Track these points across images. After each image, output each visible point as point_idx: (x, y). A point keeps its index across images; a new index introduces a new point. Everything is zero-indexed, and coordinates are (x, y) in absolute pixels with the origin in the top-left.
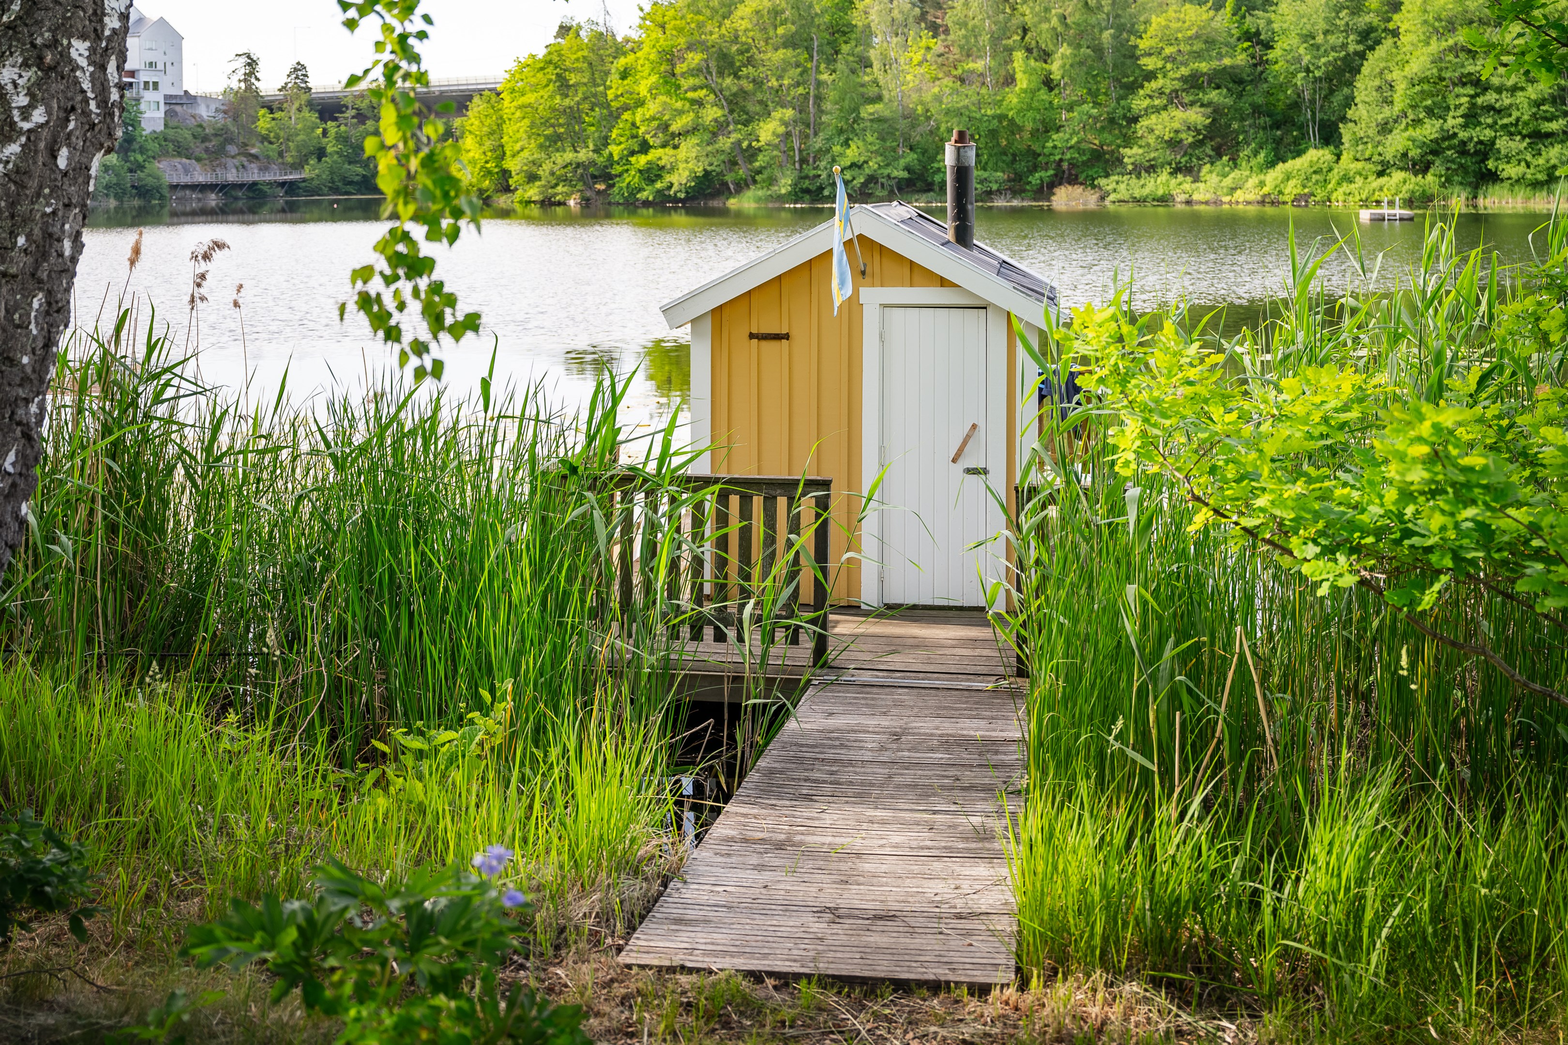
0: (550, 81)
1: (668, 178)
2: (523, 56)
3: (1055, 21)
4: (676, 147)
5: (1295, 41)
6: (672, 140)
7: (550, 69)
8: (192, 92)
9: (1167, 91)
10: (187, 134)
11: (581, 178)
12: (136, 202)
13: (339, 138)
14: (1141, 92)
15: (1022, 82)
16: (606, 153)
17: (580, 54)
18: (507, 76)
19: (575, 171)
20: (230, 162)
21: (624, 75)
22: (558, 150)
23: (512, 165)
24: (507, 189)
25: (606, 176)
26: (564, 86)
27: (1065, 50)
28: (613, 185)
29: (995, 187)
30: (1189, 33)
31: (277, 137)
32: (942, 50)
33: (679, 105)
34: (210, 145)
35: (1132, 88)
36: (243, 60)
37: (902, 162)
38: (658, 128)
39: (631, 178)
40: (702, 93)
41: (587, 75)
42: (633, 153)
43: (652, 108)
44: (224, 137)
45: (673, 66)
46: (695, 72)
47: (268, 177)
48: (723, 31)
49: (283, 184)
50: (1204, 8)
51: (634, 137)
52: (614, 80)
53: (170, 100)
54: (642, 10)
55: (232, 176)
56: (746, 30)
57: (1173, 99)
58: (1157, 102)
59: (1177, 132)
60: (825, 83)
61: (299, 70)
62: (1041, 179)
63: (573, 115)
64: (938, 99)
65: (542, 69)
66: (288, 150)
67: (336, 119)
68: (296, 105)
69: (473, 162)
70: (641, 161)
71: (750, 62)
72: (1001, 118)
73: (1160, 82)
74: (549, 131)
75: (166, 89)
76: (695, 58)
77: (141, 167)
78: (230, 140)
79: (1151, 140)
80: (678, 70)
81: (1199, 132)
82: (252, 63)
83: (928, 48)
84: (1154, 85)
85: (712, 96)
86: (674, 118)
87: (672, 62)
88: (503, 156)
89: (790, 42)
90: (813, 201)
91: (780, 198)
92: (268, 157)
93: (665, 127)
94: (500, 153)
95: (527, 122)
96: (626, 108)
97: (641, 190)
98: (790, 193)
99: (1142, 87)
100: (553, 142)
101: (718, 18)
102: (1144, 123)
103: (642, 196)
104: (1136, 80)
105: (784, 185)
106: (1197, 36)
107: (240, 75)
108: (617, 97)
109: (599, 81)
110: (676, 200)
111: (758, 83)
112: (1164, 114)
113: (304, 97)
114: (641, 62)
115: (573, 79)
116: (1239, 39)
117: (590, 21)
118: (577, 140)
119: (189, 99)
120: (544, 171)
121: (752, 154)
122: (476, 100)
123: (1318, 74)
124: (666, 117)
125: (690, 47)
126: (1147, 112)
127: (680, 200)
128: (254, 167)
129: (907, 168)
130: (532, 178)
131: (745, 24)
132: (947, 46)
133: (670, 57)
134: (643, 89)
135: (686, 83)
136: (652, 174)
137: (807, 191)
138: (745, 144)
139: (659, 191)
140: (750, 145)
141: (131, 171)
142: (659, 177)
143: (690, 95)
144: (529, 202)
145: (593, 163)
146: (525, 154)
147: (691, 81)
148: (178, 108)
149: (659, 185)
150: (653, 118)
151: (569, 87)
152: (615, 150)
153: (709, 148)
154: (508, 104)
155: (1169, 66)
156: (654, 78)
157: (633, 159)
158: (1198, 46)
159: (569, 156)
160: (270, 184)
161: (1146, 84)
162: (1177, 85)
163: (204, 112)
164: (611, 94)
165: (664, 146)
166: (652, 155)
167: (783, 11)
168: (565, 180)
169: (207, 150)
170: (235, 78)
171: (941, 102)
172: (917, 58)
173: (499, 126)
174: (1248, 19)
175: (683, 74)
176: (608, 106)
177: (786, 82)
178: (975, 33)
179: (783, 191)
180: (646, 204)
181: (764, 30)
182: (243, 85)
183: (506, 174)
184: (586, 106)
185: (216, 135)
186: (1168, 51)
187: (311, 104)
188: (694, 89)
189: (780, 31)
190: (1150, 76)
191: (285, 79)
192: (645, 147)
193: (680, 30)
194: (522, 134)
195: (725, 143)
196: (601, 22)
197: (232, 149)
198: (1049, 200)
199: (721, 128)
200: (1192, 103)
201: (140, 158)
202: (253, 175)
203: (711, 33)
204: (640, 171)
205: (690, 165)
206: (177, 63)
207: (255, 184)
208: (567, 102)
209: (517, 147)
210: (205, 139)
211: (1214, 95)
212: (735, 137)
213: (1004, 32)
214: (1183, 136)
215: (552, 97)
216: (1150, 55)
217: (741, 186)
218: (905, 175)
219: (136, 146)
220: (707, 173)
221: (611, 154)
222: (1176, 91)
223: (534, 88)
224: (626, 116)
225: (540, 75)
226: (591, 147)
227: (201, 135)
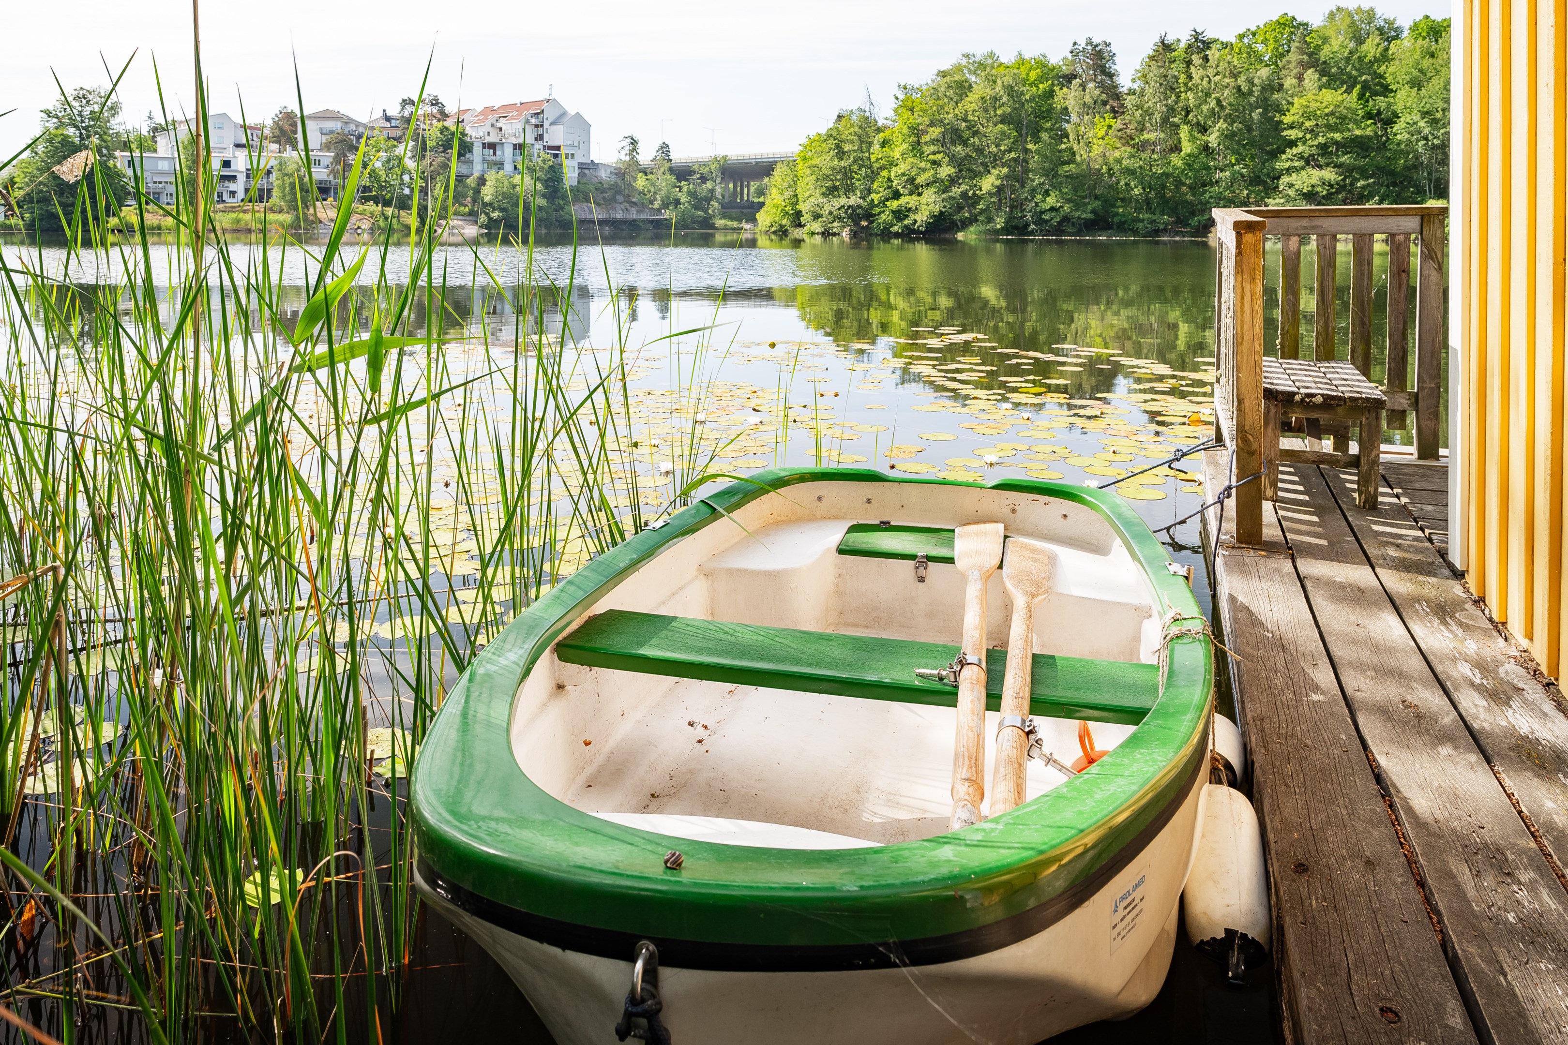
0: (831, 149)
1: (913, 216)
2: (812, 133)
3: (1213, 104)
4: (920, 194)
5: (1417, 117)
6: (916, 190)
7: (831, 141)
8: (596, 161)
9: (1306, 155)
10: (592, 188)
11: (850, 217)
12: (559, 231)
13: (689, 193)
14: (1284, 157)
15: (1187, 148)
16: (869, 199)
17: (852, 130)
18: (801, 148)
19: (846, 212)
20: (618, 207)
21: (884, 144)
22: (834, 197)
23: (802, 207)
24: (800, 225)
25: (869, 216)
26: (841, 154)
27: (1222, 125)
28: (873, 222)
29: (1162, 227)
30: (1327, 111)
31: (649, 191)
32: (1122, 127)
33: (923, 165)
34: (606, 195)
35: (1275, 155)
36: (629, 140)
37: (1090, 207)
38: (907, 181)
39: (885, 217)
40: (939, 157)
41: (857, 143)
42: (887, 200)
43: (903, 167)
44: (616, 189)
45: (919, 137)
46: (933, 142)
47: (643, 217)
48: (957, 111)
49: (652, 221)
50: (1340, 92)
51: (889, 187)
52: (876, 147)
53: (582, 167)
54: (897, 98)
55: (619, 216)
56: (974, 111)
57: (1309, 161)
58: (1297, 164)
59: (1313, 186)
60: (1031, 151)
61: (664, 148)
62: (1199, 222)
63: (847, 173)
64: (1119, 161)
65: (825, 141)
66: (656, 199)
67: (686, 180)
68: (662, 170)
69: (776, 206)
70: (894, 204)
71: (976, 133)
72: (1166, 175)
73: (1300, 148)
74: (829, 184)
75: (579, 159)
76: (935, 132)
77: (562, 208)
78: (619, 192)
79: (1292, 192)
80: (923, 140)
81: (1331, 186)
82: (634, 142)
83: (1110, 127)
84: (1295, 150)
85: (947, 159)
86: (918, 174)
87: (918, 136)
88: (797, 203)
89: (1004, 120)
90: (1020, 235)
91: (996, 232)
92: (643, 204)
93: (912, 180)
94: (795, 200)
95: (814, 177)
96: (882, 168)
97: (892, 225)
98: (1002, 228)
99: (1284, 152)
100: (832, 191)
101: (952, 103)
102: (1285, 180)
103: (895, 229)
104: (1278, 148)
105: (999, 222)
106: (1332, 113)
107: (627, 150)
108: (878, 160)
109: (865, 149)
110: (918, 232)
111: (980, 151)
112: (1303, 173)
113: (667, 165)
114: (896, 134)
115: (847, 147)
116: (1363, 117)
117: (860, 109)
118: (849, 190)
119: (594, 165)
120: (825, 212)
121: (977, 199)
122: (779, 165)
123: (1436, 142)
124: (913, 174)
125: (932, 124)
126: (1289, 171)
127: (921, 233)
128: (634, 210)
129: (1093, 212)
130: (816, 216)
131: (973, 106)
132: (1125, 124)
133: (916, 132)
134: (896, 154)
135: (927, 150)
136: (900, 214)
137: (1015, 227)
138: (970, 193)
139: (906, 226)
140: (974, 194)
141: (556, 210)
142: (907, 216)
143: (931, 157)
144: (813, 234)
145: (859, 207)
146: (812, 199)
147: (933, 148)
148: (587, 171)
149: (906, 222)
150: (903, 174)
151: (844, 153)
152: (875, 197)
153: (944, 196)
154: (801, 167)
155: (1308, 136)
156: (905, 146)
157: (888, 203)
158: (1332, 120)
159: (843, 201)
160: (643, 221)
161: (1288, 150)
162: (1314, 151)
163: (603, 174)
164: (873, 159)
165: (911, 194)
166: (903, 201)
167: (1001, 98)
168: (840, 218)
169: (604, 198)
170: (623, 152)
171: (1121, 163)
172: (1102, 133)
173: (795, 182)
174: (1371, 103)
175: (926, 143)
176: (870, 167)
177: (1002, 148)
178: (1149, 113)
179: (998, 226)
180: (897, 235)
181: (986, 110)
182: (628, 158)
183: (799, 214)
184: (855, 167)
185: (610, 189)
186: (1308, 124)
187: (672, 170)
188: (934, 153)
189: (999, 112)
190: (1292, 144)
191: (655, 154)
192: (897, 195)
193: (924, 111)
194: (811, 186)
195: (956, 191)
196: (867, 109)
197: (620, 198)
198: (1206, 237)
199: (953, 181)
200: (1328, 165)
201: (561, 202)
202: (633, 215)
203: (948, 113)
204: (893, 212)
205: (930, 207)
206: (587, 142)
207: (634, 220)
208: (843, 163)
209: (807, 195)
210: (603, 191)
211: (1345, 159)
212: (964, 187)
213: (1171, 110)
214: (1319, 189)
215: (832, 160)
216: (1292, 128)
217: (965, 224)
218: (1090, 216)
219: (559, 194)
220: (941, 213)
221: (872, 200)
222: (1313, 155)
223: (819, 154)
224: (884, 173)
225: (824, 145)
226: (859, 194)
227: (600, 188)
